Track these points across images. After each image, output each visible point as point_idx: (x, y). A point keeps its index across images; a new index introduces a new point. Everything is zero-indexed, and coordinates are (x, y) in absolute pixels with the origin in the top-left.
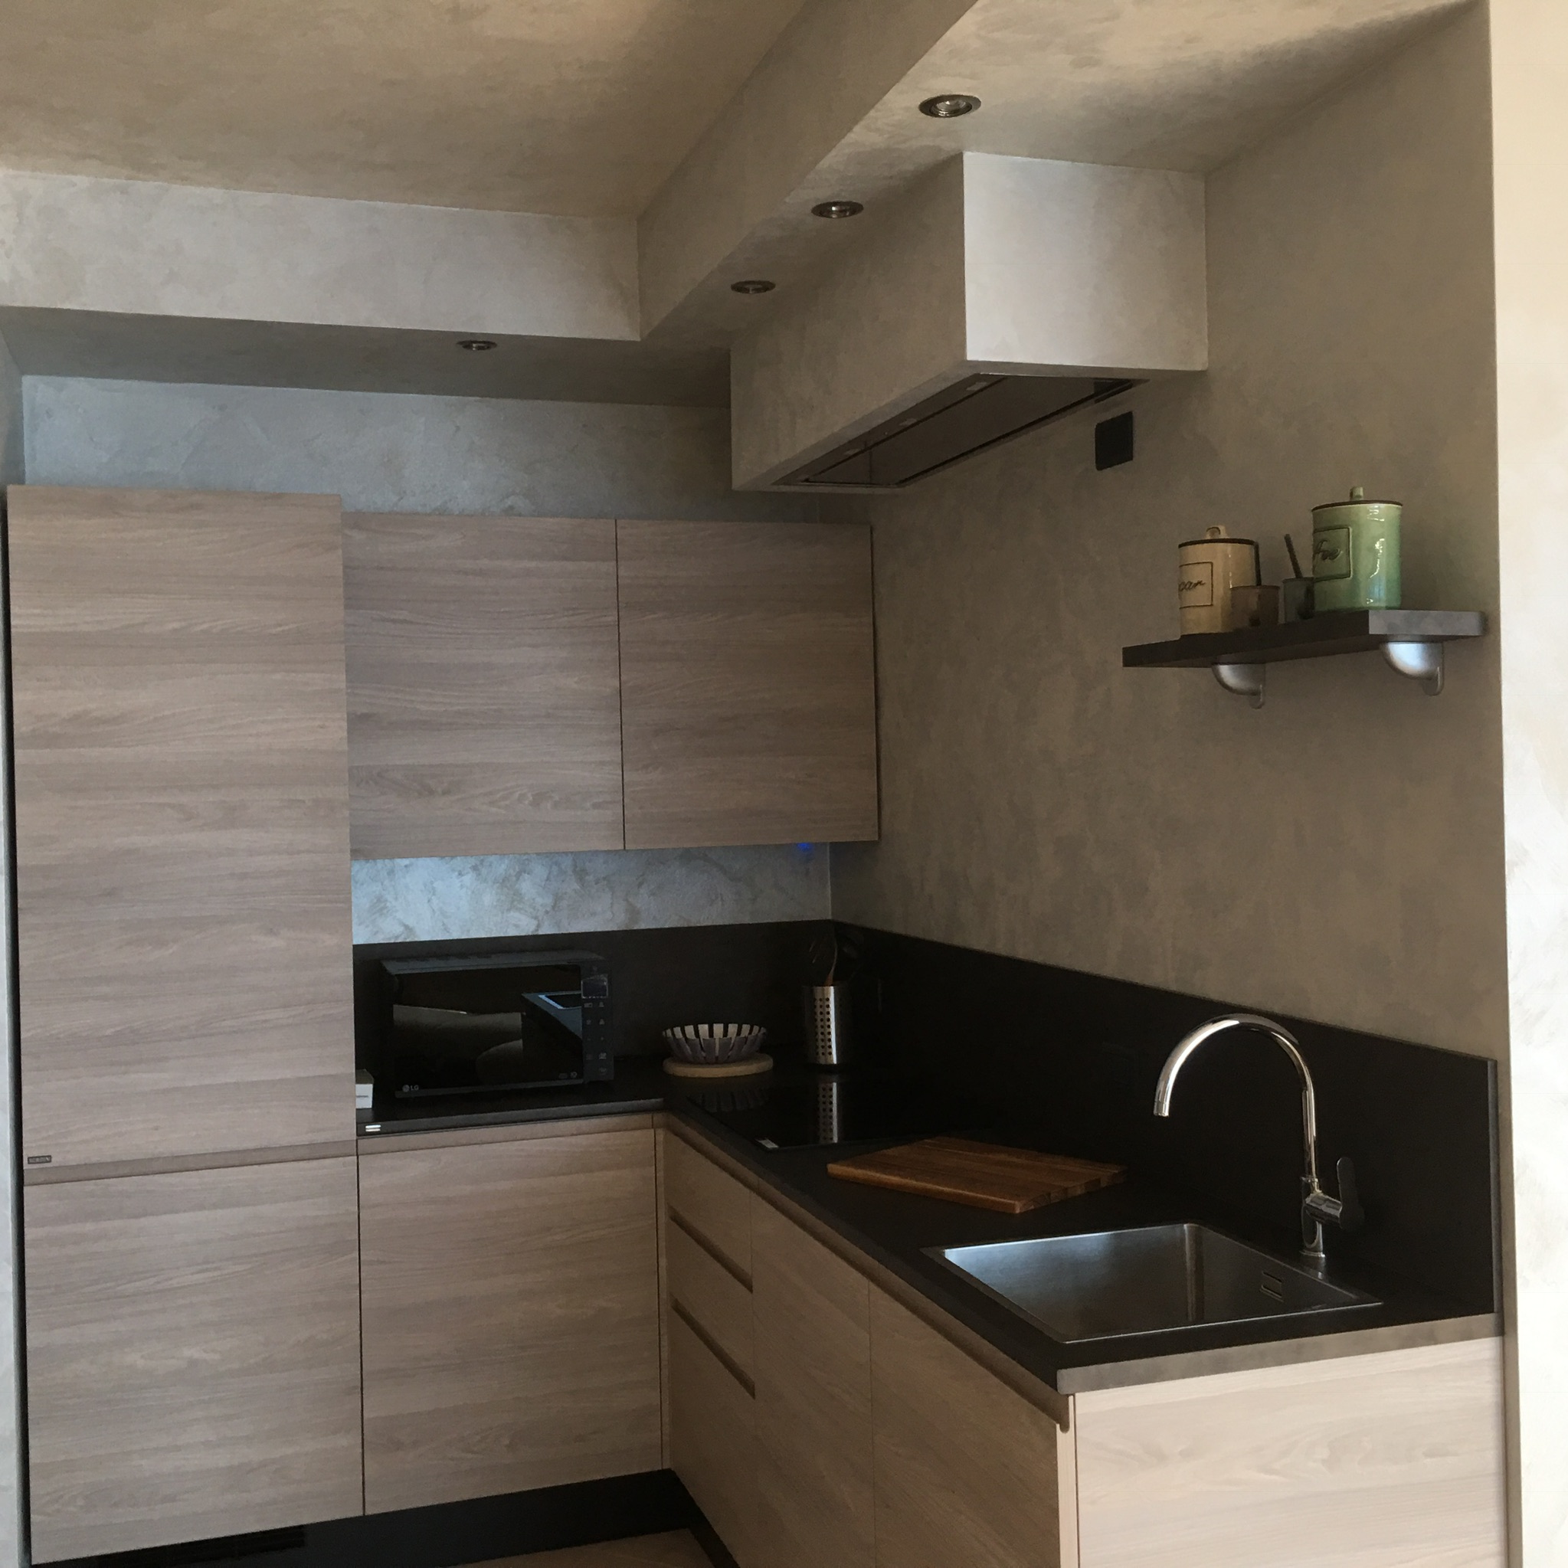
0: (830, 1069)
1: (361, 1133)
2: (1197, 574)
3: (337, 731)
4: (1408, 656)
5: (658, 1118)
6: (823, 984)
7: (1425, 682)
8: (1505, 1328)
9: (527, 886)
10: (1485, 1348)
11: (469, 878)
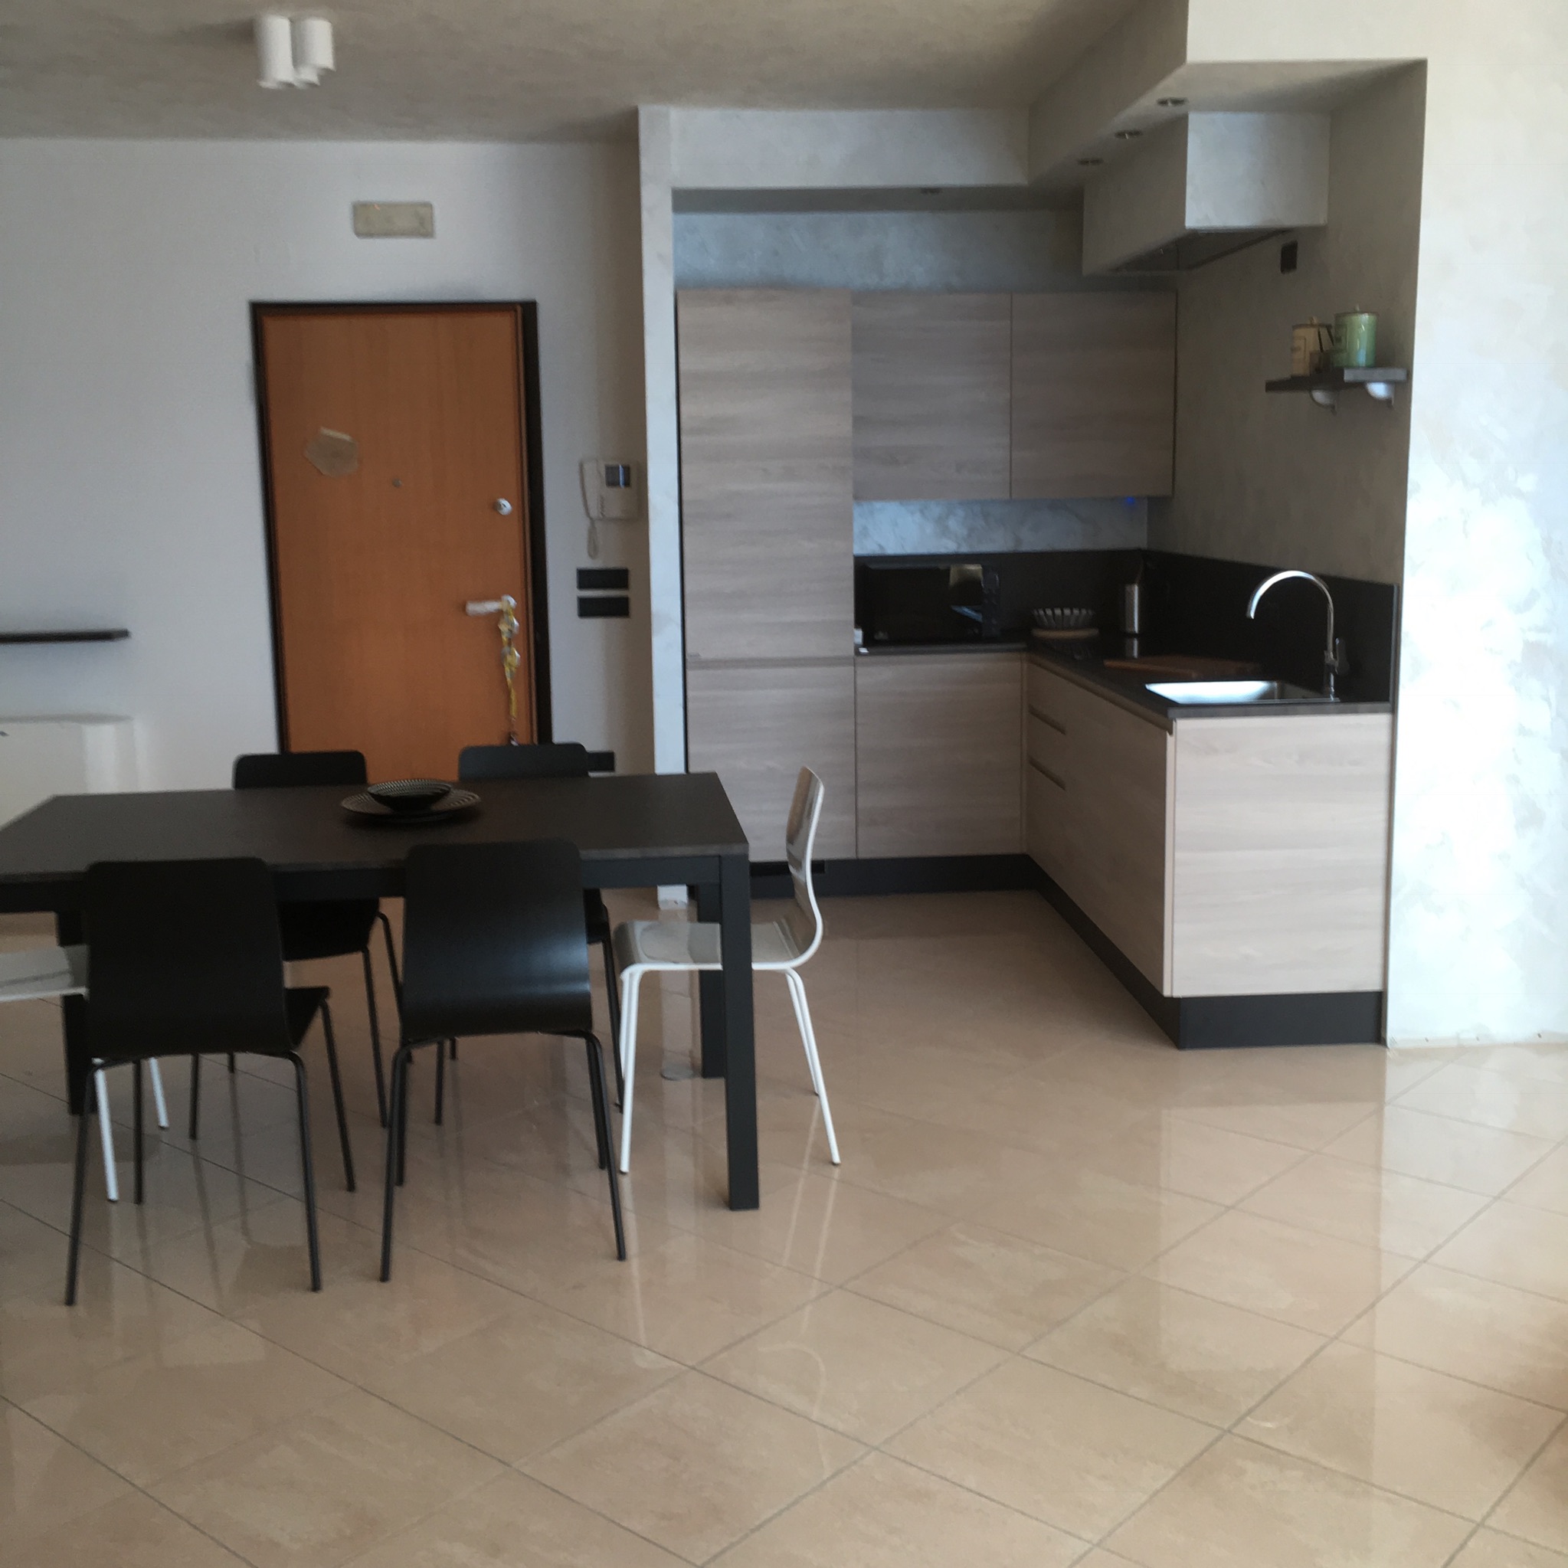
0: (1133, 635)
1: (857, 653)
2: (1299, 343)
3: (846, 427)
4: (1379, 390)
5: (1024, 655)
6: (1132, 583)
7: (1387, 402)
8: (1393, 711)
9: (953, 523)
10: (1383, 719)
11: (918, 517)
